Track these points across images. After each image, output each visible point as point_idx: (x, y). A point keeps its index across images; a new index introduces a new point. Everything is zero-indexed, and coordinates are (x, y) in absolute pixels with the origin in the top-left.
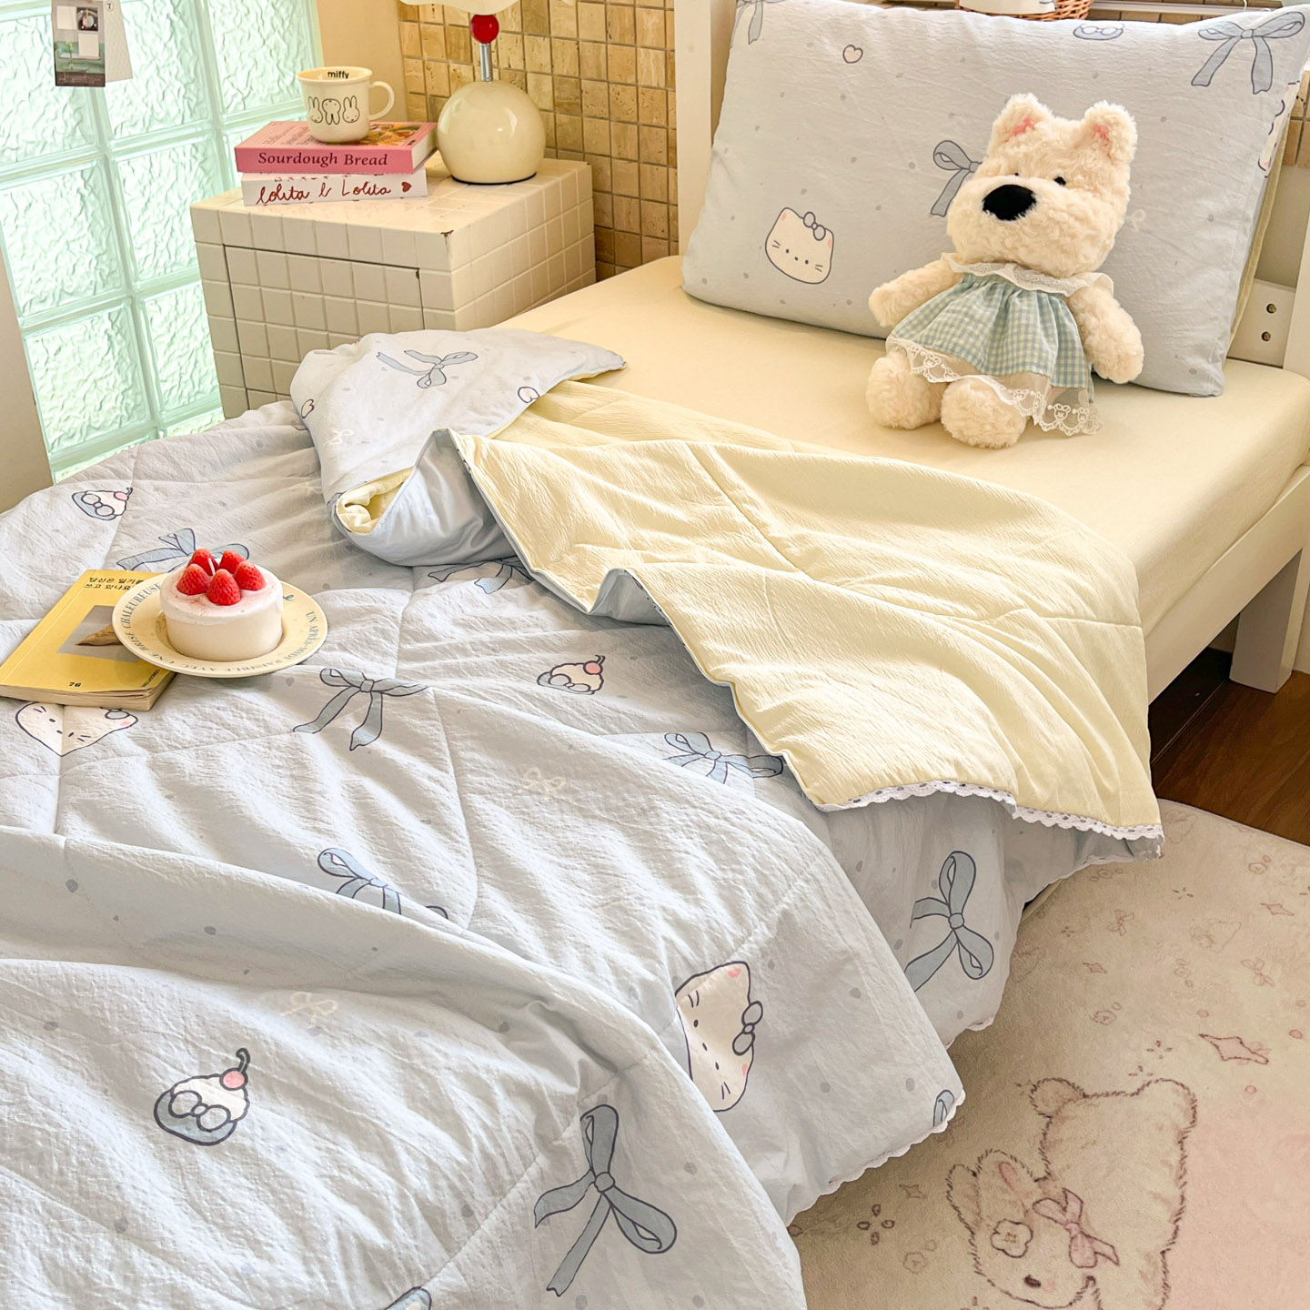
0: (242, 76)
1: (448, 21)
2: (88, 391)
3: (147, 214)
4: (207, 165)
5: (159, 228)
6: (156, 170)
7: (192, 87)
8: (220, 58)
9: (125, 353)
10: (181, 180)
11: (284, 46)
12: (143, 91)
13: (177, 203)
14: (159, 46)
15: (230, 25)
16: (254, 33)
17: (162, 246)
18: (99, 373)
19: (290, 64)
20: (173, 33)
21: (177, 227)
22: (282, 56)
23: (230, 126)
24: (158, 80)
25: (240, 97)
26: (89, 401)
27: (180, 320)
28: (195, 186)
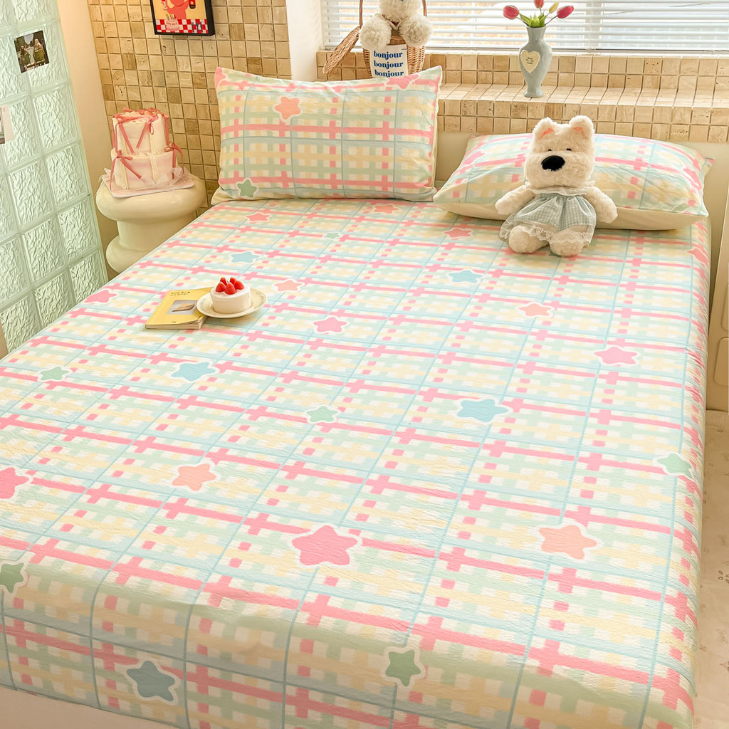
0: (50, 132)
1: (130, 99)
2: (8, 276)
3: (23, 195)
4: (41, 172)
5: (27, 201)
6: (24, 177)
7: (33, 139)
8: (42, 125)
9: (19, 258)
10: (33, 180)
11: (64, 117)
12: (17, 144)
13: (32, 191)
14: (21, 124)
15: (45, 111)
16: (53, 113)
17: (28, 209)
18: (11, 268)
19: (67, 124)
20: (25, 116)
21: (33, 200)
22: (64, 120)
23: (48, 154)
24: (21, 138)
25: (50, 141)
26: (9, 280)
27: (37, 241)
28: (37, 182)
